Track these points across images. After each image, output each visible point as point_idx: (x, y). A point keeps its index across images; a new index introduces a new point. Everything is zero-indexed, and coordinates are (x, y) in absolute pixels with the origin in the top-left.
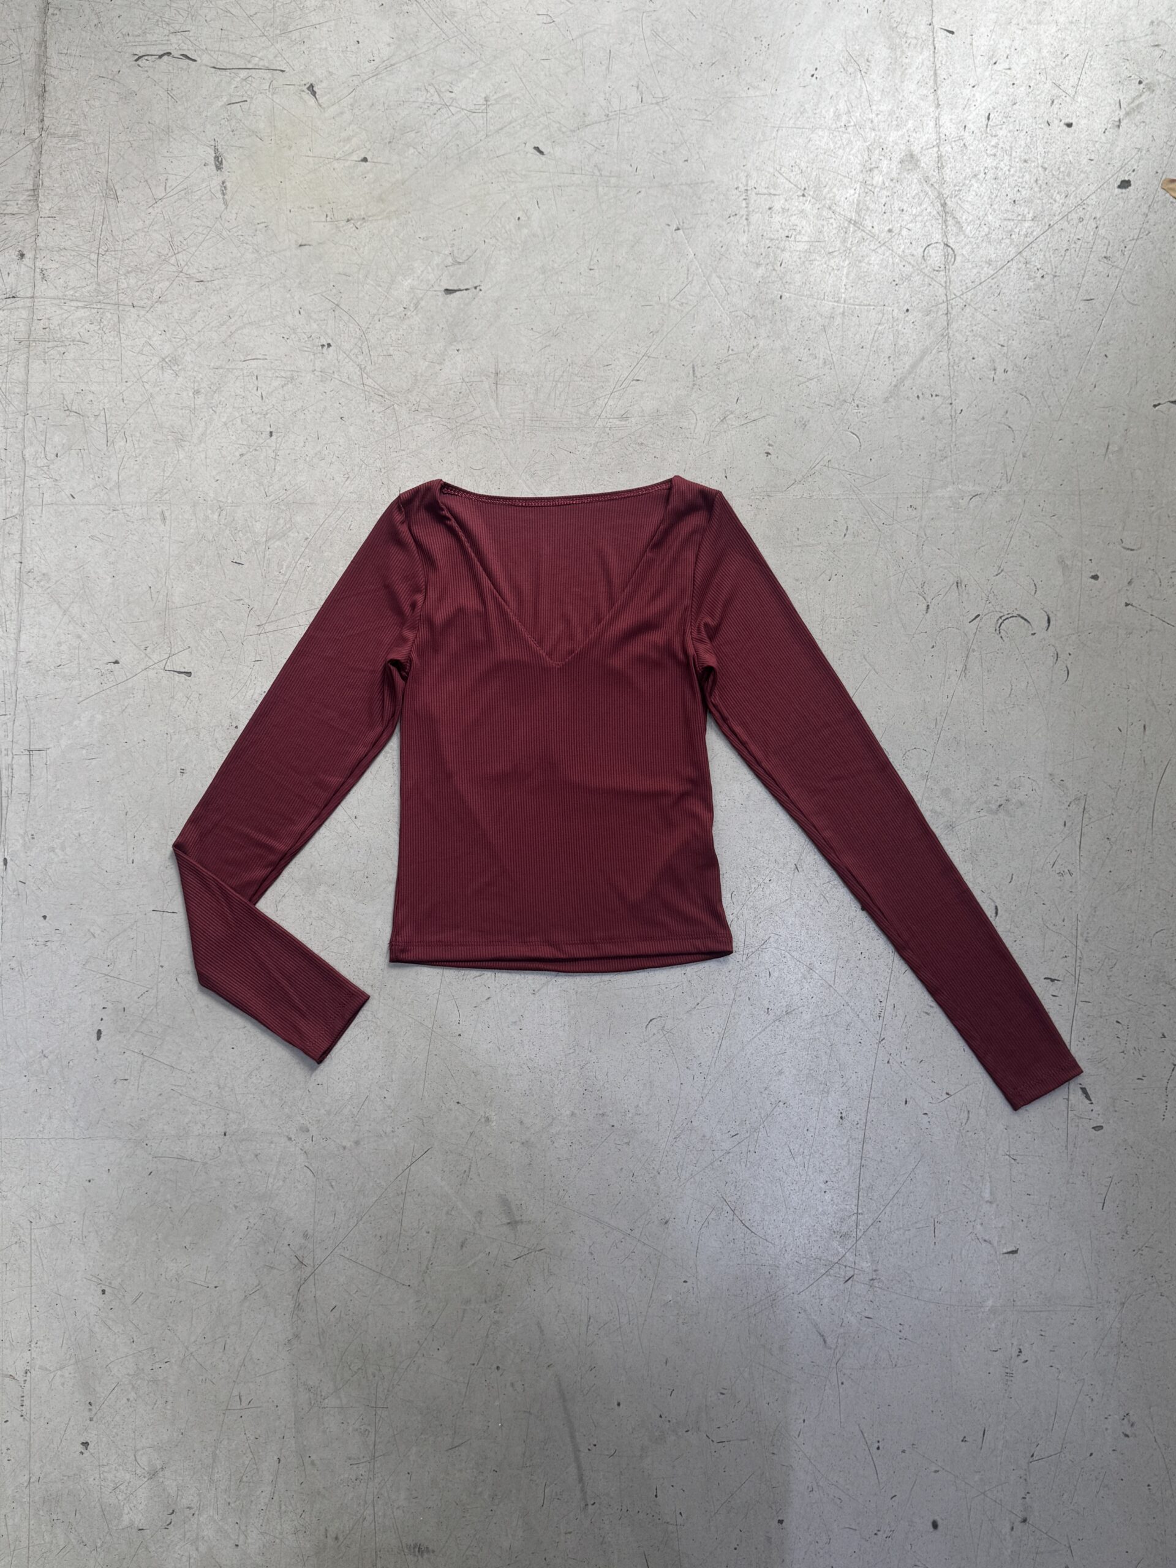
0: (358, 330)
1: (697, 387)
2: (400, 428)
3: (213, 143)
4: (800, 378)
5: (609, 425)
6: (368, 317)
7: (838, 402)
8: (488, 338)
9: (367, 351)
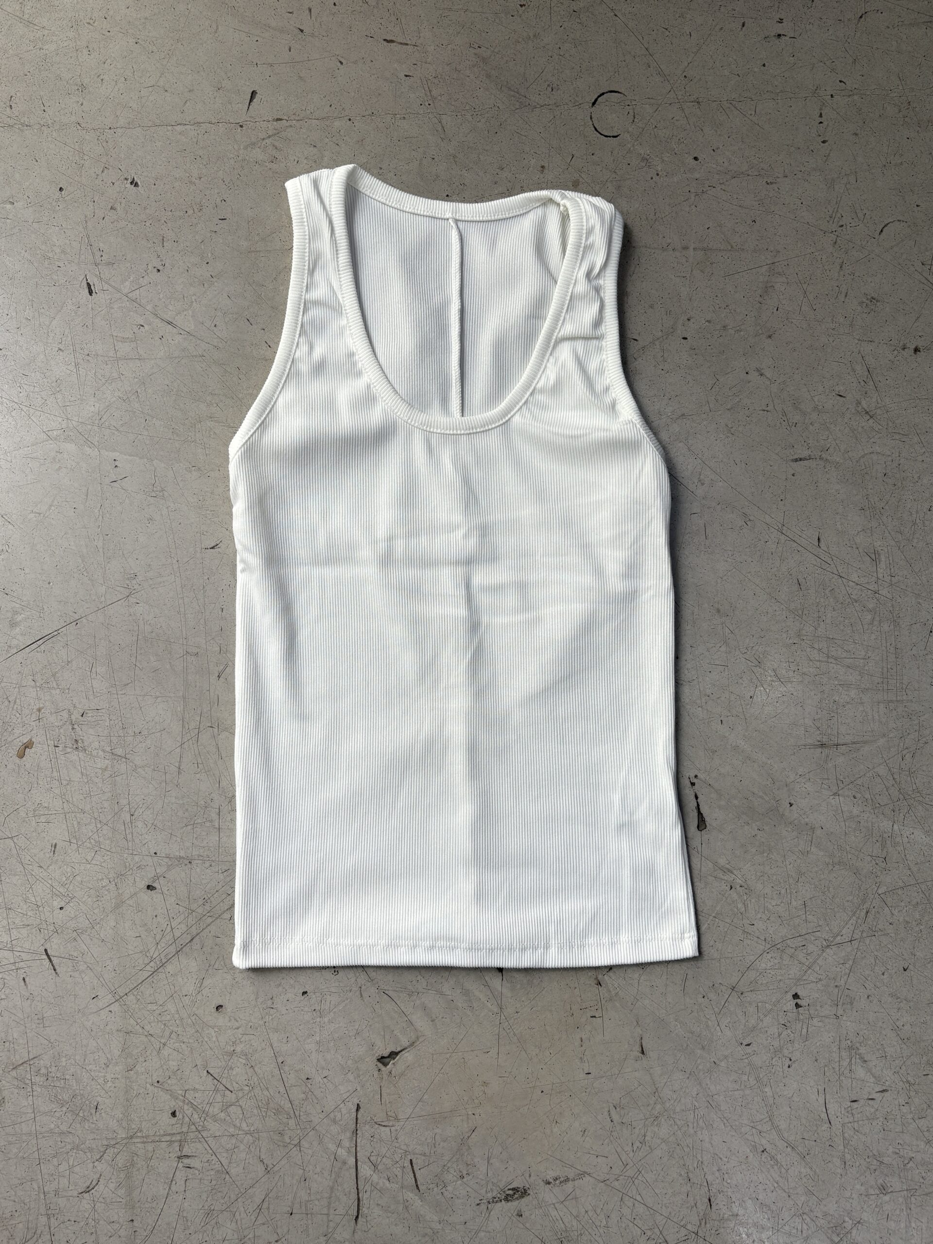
0: (769, 956)
1: (823, 456)
2: (913, 882)
3: (483, 1207)
4: (803, 308)
5: (888, 579)
6: (749, 942)
7: (835, 254)
8: (769, 762)
9: (799, 939)
